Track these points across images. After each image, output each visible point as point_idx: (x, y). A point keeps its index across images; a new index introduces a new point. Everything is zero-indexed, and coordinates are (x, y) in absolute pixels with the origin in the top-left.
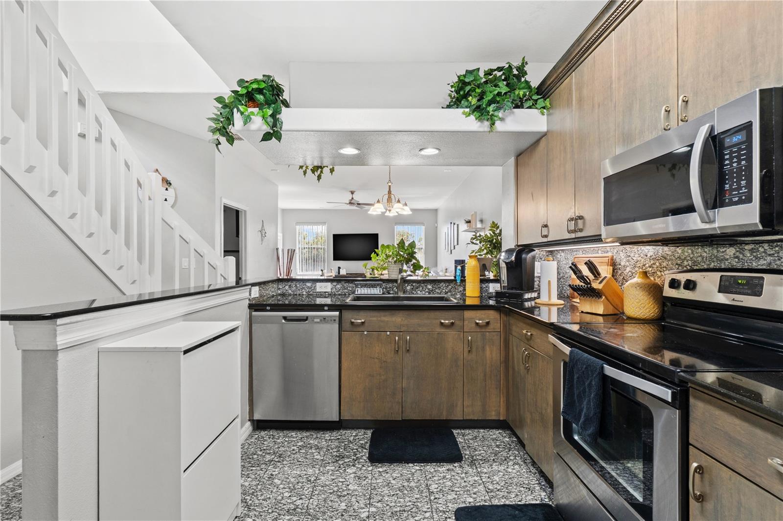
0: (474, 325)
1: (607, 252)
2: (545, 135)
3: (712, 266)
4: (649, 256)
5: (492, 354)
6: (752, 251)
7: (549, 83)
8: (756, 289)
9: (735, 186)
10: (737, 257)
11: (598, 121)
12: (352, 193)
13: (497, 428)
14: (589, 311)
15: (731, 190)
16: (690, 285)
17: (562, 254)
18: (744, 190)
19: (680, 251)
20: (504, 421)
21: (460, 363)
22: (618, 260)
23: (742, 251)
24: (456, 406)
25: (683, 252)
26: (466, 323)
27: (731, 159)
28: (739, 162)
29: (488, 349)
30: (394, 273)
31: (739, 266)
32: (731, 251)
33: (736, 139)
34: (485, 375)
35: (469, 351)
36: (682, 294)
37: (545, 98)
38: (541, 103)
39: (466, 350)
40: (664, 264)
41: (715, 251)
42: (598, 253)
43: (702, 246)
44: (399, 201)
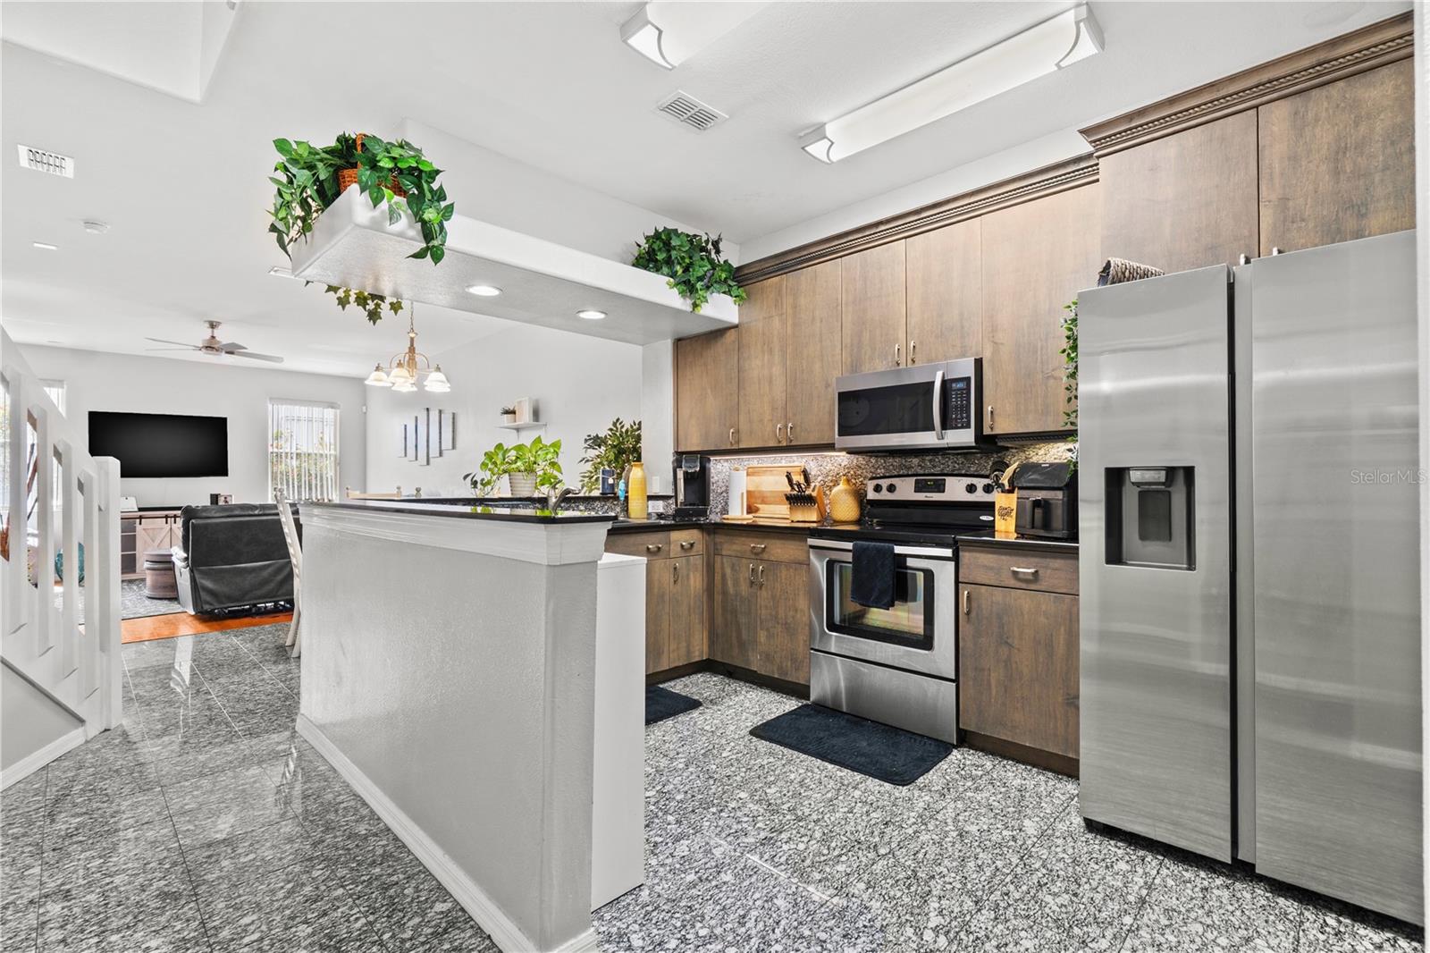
0: (679, 548)
1: (794, 461)
2: (736, 327)
3: (901, 473)
4: (843, 465)
5: (696, 582)
6: (930, 461)
7: (746, 272)
8: (940, 488)
9: (959, 416)
10: (920, 466)
11: (821, 334)
12: (213, 325)
13: (695, 672)
14: (801, 520)
15: (956, 419)
16: (891, 488)
17: (725, 464)
18: (965, 420)
19: (874, 461)
20: (708, 660)
21: (667, 598)
22: (808, 470)
23: (923, 460)
24: (663, 652)
25: (877, 461)
26: (672, 547)
27: (956, 398)
28: (962, 402)
29: (691, 576)
30: (527, 489)
31: (922, 472)
32: (915, 461)
33: (960, 385)
34: (689, 611)
35: (675, 582)
36: (885, 495)
37: (741, 284)
38: (735, 291)
39: (672, 580)
40: (859, 472)
41: (904, 461)
42: (780, 462)
43: (893, 457)
44: (438, 369)
